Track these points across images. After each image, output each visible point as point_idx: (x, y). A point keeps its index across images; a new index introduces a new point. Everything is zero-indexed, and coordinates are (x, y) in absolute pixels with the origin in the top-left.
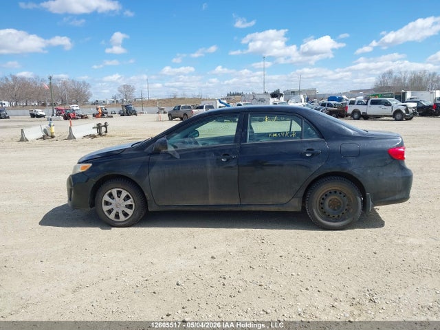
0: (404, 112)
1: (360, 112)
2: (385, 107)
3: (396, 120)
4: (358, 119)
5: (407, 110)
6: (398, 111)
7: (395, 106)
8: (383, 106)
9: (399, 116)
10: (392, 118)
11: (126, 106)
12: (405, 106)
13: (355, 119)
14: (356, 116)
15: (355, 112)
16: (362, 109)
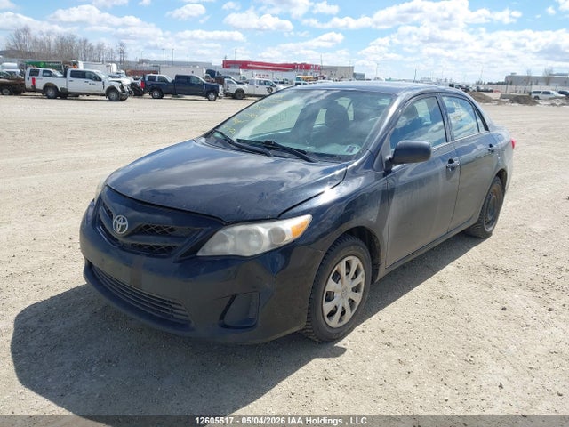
0: (120, 90)
1: (56, 88)
2: (93, 82)
3: (111, 100)
4: (55, 98)
5: (122, 87)
6: (112, 89)
7: (106, 82)
8: (90, 81)
9: (113, 95)
10: (104, 98)
12: (120, 82)
13: (49, 98)
14: (51, 93)
15: (47, 87)
16: (61, 83)
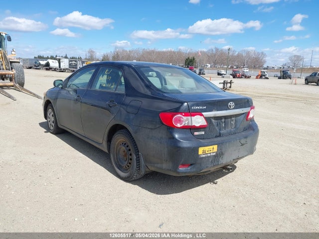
11: (283, 71)
